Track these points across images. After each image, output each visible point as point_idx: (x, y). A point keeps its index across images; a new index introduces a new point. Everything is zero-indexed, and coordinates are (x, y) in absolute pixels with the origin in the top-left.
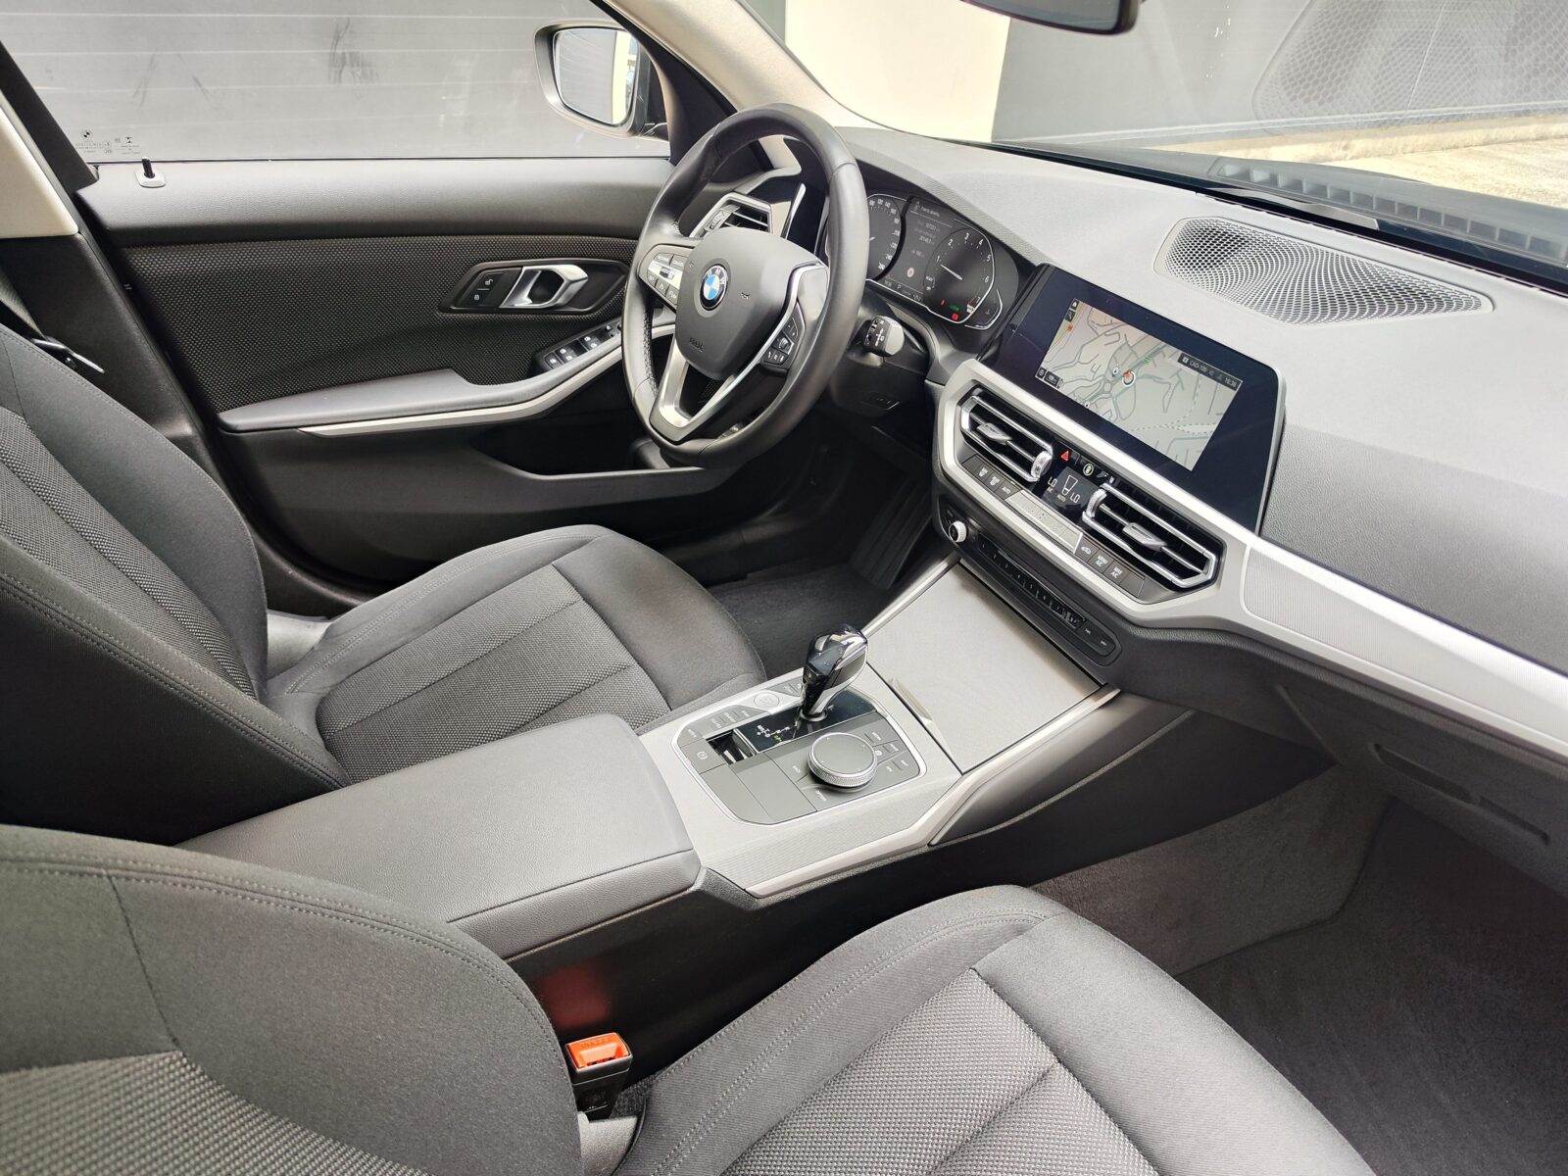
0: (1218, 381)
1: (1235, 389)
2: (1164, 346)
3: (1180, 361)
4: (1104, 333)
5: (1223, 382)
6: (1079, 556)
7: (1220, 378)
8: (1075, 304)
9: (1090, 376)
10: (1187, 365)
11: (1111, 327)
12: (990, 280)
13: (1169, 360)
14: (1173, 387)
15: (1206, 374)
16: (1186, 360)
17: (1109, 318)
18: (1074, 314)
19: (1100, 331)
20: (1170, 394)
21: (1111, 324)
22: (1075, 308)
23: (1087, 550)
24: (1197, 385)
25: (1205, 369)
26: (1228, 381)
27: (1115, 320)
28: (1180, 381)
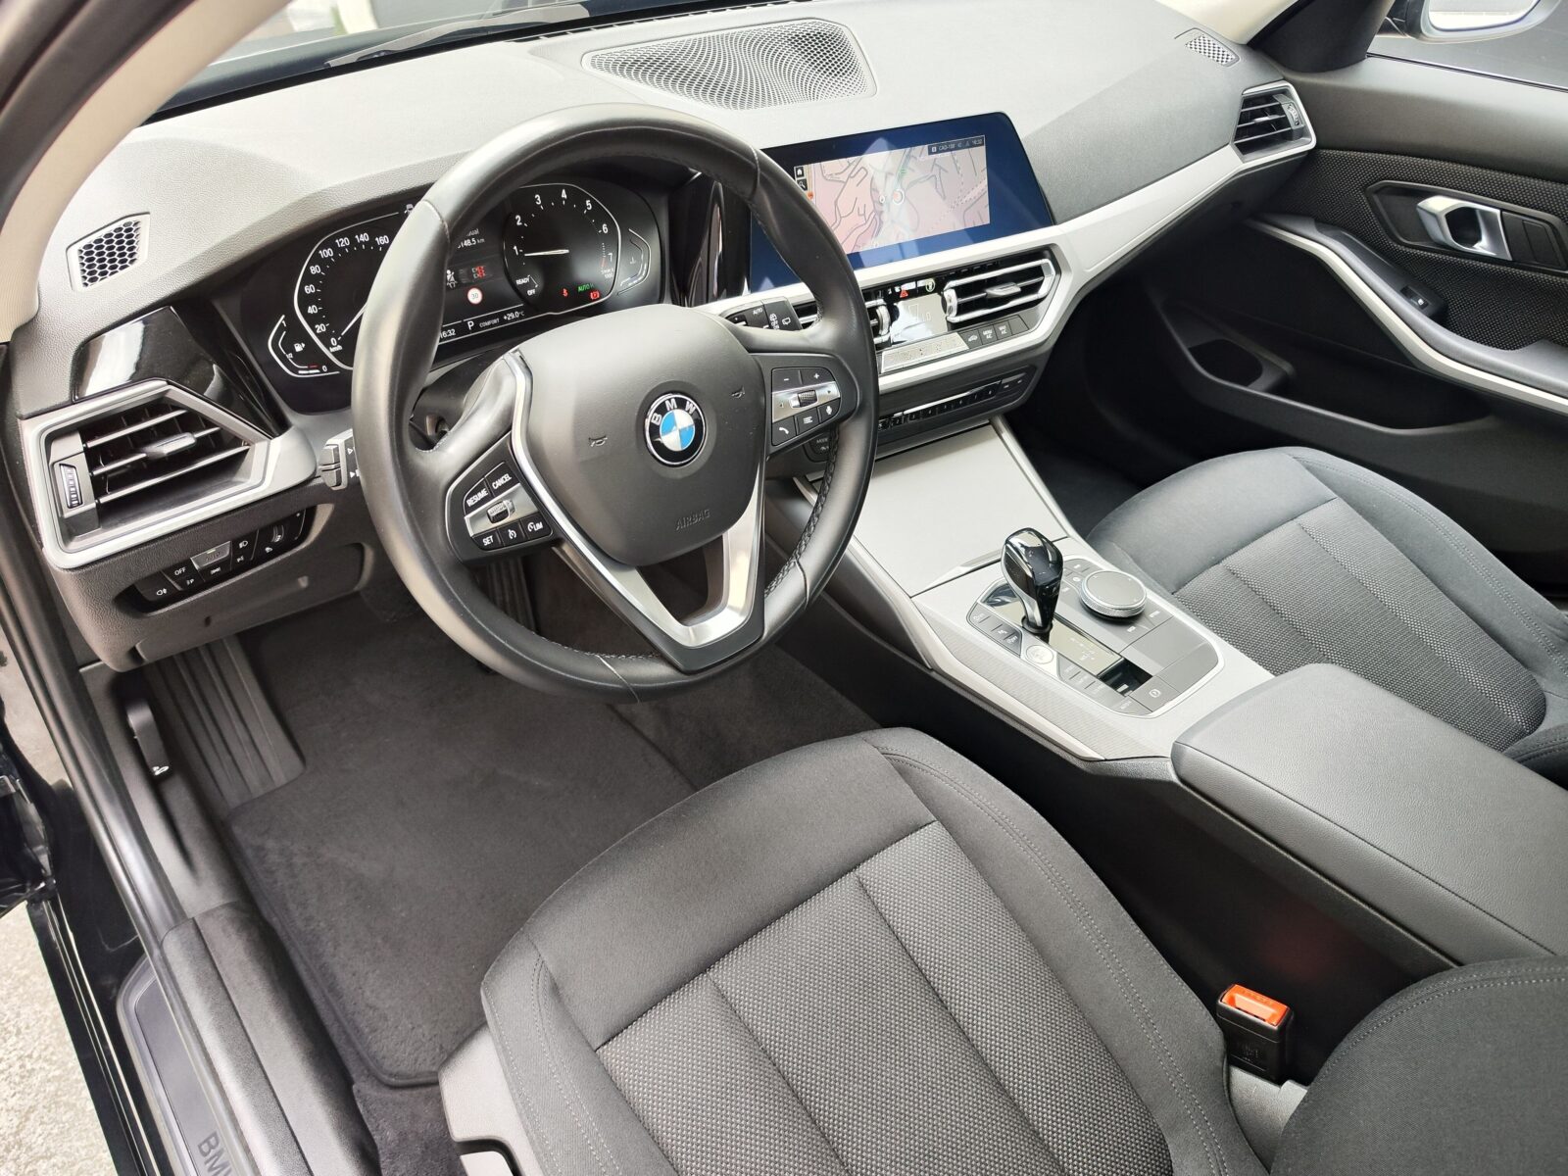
0: (968, 147)
1: (982, 145)
2: (910, 151)
3: (930, 153)
4: (849, 177)
5: (972, 146)
6: (973, 347)
7: (968, 144)
8: (799, 172)
9: (862, 220)
10: (938, 152)
11: (852, 167)
12: (612, 226)
13: (921, 159)
14: (938, 177)
15: (956, 148)
16: (934, 149)
17: (843, 161)
18: (805, 182)
19: (843, 177)
20: (939, 183)
21: (850, 165)
22: (803, 175)
23: (974, 338)
24: (955, 162)
25: (953, 146)
26: (975, 142)
27: (851, 159)
28: (941, 168)
